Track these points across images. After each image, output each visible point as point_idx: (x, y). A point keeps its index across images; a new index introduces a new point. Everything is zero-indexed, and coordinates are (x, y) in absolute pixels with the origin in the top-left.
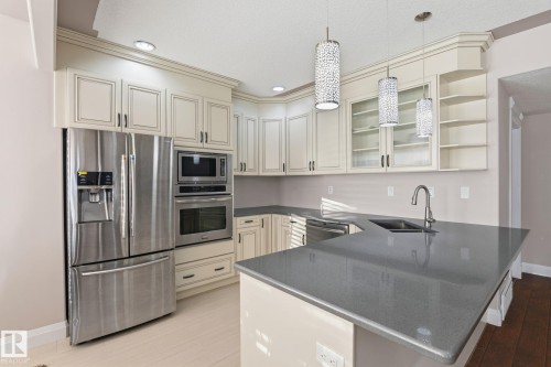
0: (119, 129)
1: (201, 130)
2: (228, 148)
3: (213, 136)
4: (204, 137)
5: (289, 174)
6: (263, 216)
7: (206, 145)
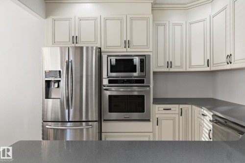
0: (73, 45)
1: (125, 39)
2: (147, 50)
3: (135, 42)
4: (127, 44)
5: (213, 69)
6: (182, 106)
7: (129, 50)
